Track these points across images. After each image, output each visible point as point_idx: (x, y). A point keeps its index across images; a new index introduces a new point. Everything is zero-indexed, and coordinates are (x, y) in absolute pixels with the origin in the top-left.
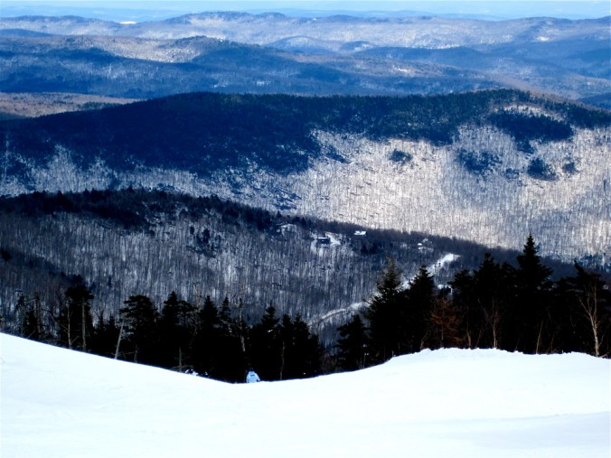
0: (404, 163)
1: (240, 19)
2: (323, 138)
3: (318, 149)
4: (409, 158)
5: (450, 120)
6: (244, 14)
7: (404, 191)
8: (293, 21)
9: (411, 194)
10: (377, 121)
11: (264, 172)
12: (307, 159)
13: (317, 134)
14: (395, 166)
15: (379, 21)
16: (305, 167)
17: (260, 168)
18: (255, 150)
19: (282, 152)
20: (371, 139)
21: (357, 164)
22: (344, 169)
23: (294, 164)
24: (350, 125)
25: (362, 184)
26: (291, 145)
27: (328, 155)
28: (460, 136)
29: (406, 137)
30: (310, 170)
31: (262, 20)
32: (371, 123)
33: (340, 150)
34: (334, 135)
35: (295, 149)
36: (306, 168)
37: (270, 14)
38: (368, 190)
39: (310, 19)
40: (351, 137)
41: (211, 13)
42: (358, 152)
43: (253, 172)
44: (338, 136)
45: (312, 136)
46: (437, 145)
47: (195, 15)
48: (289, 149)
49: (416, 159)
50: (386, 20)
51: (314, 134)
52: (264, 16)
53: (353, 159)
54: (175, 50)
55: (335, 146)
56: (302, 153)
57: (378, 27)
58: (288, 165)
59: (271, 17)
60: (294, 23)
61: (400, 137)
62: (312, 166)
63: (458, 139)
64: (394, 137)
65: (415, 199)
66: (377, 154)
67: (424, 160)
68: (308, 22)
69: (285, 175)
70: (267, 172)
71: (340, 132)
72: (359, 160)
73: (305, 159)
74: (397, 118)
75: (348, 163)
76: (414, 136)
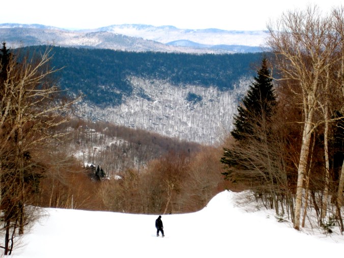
0: (195, 103)
1: (147, 29)
2: (136, 82)
3: (131, 90)
4: (200, 99)
5: (233, 73)
6: (149, 26)
7: (192, 123)
8: (181, 31)
9: (198, 125)
10: (178, 71)
11: (86, 105)
12: (121, 97)
13: (131, 79)
14: (188, 104)
15: (238, 32)
16: (119, 103)
17: (83, 102)
18: (81, 88)
19: (102, 91)
20: (172, 84)
21: (160, 102)
22: (149, 105)
23: (111, 100)
24: (157, 74)
25: (161, 117)
26: (110, 86)
27: (138, 94)
28: (240, 85)
29: (198, 84)
30: (123, 105)
31: (161, 30)
32: (173, 72)
33: (148, 92)
34: (144, 80)
35: (113, 89)
36: (121, 104)
37: (166, 26)
38: (165, 121)
39: (192, 30)
40: (157, 82)
41: (128, 25)
42: (161, 93)
43: (78, 104)
44: (147, 81)
45: (127, 80)
46: (222, 90)
47: (118, 25)
48: (109, 89)
49: (204, 100)
50: (242, 32)
51: (129, 79)
52: (163, 27)
53: (157, 99)
54: (85, 40)
55: (144, 88)
56: (118, 92)
57: (237, 36)
58: (106, 101)
59: (167, 28)
60: (181, 33)
61: (194, 84)
62: (125, 102)
63: (238, 87)
64: (190, 83)
65: (201, 129)
66: (176, 95)
67: (211, 101)
68: (191, 32)
69: (103, 108)
70: (89, 105)
71: (149, 78)
72: (162, 99)
73: (120, 96)
74: (194, 69)
75: (153, 101)
76: (206, 83)
